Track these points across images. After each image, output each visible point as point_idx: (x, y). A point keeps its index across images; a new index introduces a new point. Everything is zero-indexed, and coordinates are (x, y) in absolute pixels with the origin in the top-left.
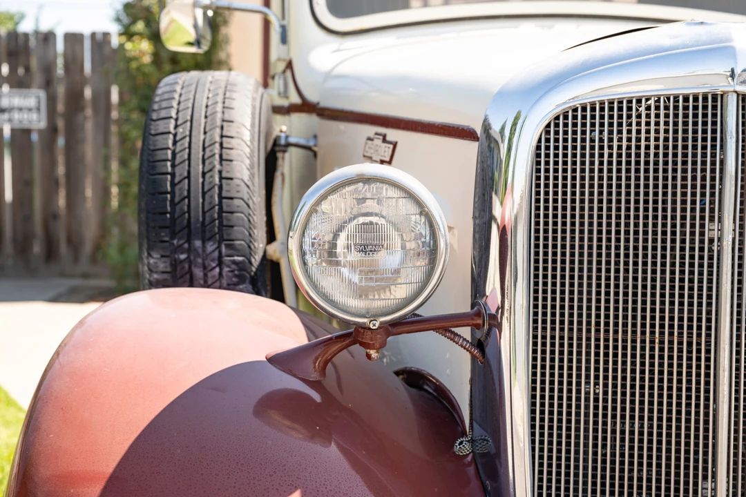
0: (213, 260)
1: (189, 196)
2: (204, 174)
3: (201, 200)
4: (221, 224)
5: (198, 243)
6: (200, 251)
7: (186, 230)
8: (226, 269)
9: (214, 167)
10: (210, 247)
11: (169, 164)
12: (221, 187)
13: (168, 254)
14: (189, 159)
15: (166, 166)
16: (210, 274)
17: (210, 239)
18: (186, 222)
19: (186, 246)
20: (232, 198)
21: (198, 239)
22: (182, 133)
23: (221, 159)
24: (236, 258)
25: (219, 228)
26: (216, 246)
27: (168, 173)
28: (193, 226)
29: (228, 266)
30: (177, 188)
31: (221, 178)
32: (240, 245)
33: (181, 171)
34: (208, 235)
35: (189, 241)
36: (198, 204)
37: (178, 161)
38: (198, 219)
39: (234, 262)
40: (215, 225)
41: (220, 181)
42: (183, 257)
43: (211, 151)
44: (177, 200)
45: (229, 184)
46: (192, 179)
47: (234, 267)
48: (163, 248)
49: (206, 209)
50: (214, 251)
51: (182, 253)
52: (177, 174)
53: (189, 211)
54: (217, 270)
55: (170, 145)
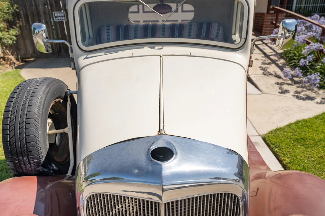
0: (27, 162)
1: (15, 143)
2: (20, 134)
3: (20, 143)
4: (27, 151)
5: (21, 158)
6: (22, 160)
7: (16, 154)
8: (32, 165)
9: (23, 131)
10: (25, 159)
11: (8, 130)
12: (26, 139)
13: (12, 161)
14: (15, 129)
15: (7, 131)
16: (27, 166)
17: (25, 156)
18: (15, 151)
19: (17, 158)
20: (30, 142)
21: (20, 156)
22: (13, 118)
23: (26, 128)
24: (35, 161)
25: (27, 152)
26: (27, 158)
27: (8, 134)
28: (18, 152)
29: (32, 164)
30: (11, 140)
31: (26, 135)
32: (35, 156)
33: (12, 133)
34: (23, 155)
35: (18, 157)
36: (19, 145)
37: (11, 129)
38: (20, 150)
39: (34, 162)
40: (25, 152)
41: (26, 136)
42: (17, 162)
43: (22, 125)
44: (11, 144)
45: (28, 137)
46: (16, 136)
47: (34, 163)
48: (10, 159)
49: (22, 147)
50: (27, 159)
51: (16, 161)
52: (11, 134)
53: (16, 148)
54: (29, 165)
55: (9, 123)
